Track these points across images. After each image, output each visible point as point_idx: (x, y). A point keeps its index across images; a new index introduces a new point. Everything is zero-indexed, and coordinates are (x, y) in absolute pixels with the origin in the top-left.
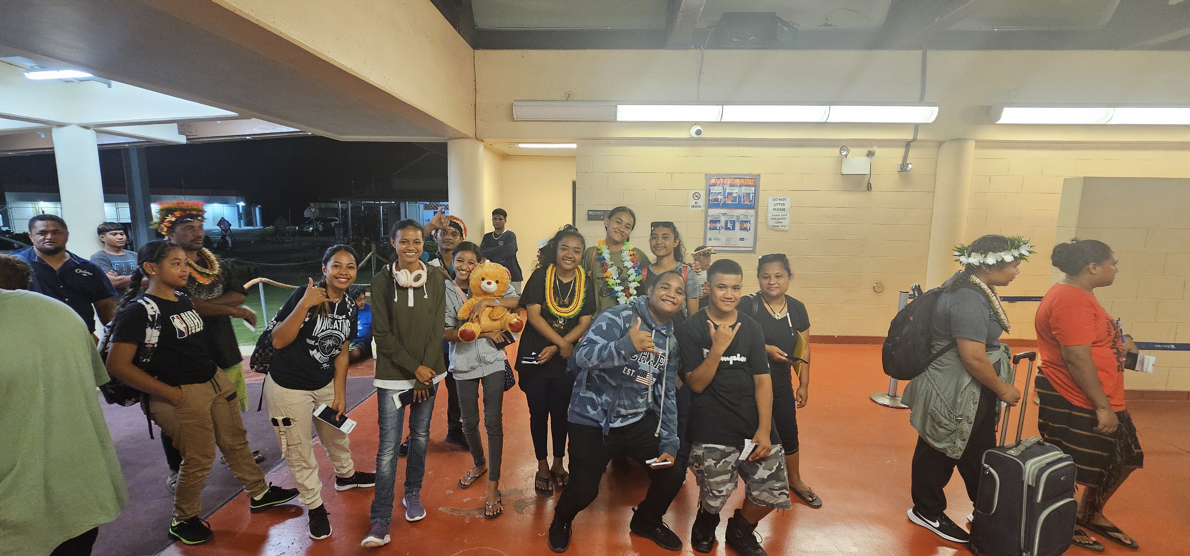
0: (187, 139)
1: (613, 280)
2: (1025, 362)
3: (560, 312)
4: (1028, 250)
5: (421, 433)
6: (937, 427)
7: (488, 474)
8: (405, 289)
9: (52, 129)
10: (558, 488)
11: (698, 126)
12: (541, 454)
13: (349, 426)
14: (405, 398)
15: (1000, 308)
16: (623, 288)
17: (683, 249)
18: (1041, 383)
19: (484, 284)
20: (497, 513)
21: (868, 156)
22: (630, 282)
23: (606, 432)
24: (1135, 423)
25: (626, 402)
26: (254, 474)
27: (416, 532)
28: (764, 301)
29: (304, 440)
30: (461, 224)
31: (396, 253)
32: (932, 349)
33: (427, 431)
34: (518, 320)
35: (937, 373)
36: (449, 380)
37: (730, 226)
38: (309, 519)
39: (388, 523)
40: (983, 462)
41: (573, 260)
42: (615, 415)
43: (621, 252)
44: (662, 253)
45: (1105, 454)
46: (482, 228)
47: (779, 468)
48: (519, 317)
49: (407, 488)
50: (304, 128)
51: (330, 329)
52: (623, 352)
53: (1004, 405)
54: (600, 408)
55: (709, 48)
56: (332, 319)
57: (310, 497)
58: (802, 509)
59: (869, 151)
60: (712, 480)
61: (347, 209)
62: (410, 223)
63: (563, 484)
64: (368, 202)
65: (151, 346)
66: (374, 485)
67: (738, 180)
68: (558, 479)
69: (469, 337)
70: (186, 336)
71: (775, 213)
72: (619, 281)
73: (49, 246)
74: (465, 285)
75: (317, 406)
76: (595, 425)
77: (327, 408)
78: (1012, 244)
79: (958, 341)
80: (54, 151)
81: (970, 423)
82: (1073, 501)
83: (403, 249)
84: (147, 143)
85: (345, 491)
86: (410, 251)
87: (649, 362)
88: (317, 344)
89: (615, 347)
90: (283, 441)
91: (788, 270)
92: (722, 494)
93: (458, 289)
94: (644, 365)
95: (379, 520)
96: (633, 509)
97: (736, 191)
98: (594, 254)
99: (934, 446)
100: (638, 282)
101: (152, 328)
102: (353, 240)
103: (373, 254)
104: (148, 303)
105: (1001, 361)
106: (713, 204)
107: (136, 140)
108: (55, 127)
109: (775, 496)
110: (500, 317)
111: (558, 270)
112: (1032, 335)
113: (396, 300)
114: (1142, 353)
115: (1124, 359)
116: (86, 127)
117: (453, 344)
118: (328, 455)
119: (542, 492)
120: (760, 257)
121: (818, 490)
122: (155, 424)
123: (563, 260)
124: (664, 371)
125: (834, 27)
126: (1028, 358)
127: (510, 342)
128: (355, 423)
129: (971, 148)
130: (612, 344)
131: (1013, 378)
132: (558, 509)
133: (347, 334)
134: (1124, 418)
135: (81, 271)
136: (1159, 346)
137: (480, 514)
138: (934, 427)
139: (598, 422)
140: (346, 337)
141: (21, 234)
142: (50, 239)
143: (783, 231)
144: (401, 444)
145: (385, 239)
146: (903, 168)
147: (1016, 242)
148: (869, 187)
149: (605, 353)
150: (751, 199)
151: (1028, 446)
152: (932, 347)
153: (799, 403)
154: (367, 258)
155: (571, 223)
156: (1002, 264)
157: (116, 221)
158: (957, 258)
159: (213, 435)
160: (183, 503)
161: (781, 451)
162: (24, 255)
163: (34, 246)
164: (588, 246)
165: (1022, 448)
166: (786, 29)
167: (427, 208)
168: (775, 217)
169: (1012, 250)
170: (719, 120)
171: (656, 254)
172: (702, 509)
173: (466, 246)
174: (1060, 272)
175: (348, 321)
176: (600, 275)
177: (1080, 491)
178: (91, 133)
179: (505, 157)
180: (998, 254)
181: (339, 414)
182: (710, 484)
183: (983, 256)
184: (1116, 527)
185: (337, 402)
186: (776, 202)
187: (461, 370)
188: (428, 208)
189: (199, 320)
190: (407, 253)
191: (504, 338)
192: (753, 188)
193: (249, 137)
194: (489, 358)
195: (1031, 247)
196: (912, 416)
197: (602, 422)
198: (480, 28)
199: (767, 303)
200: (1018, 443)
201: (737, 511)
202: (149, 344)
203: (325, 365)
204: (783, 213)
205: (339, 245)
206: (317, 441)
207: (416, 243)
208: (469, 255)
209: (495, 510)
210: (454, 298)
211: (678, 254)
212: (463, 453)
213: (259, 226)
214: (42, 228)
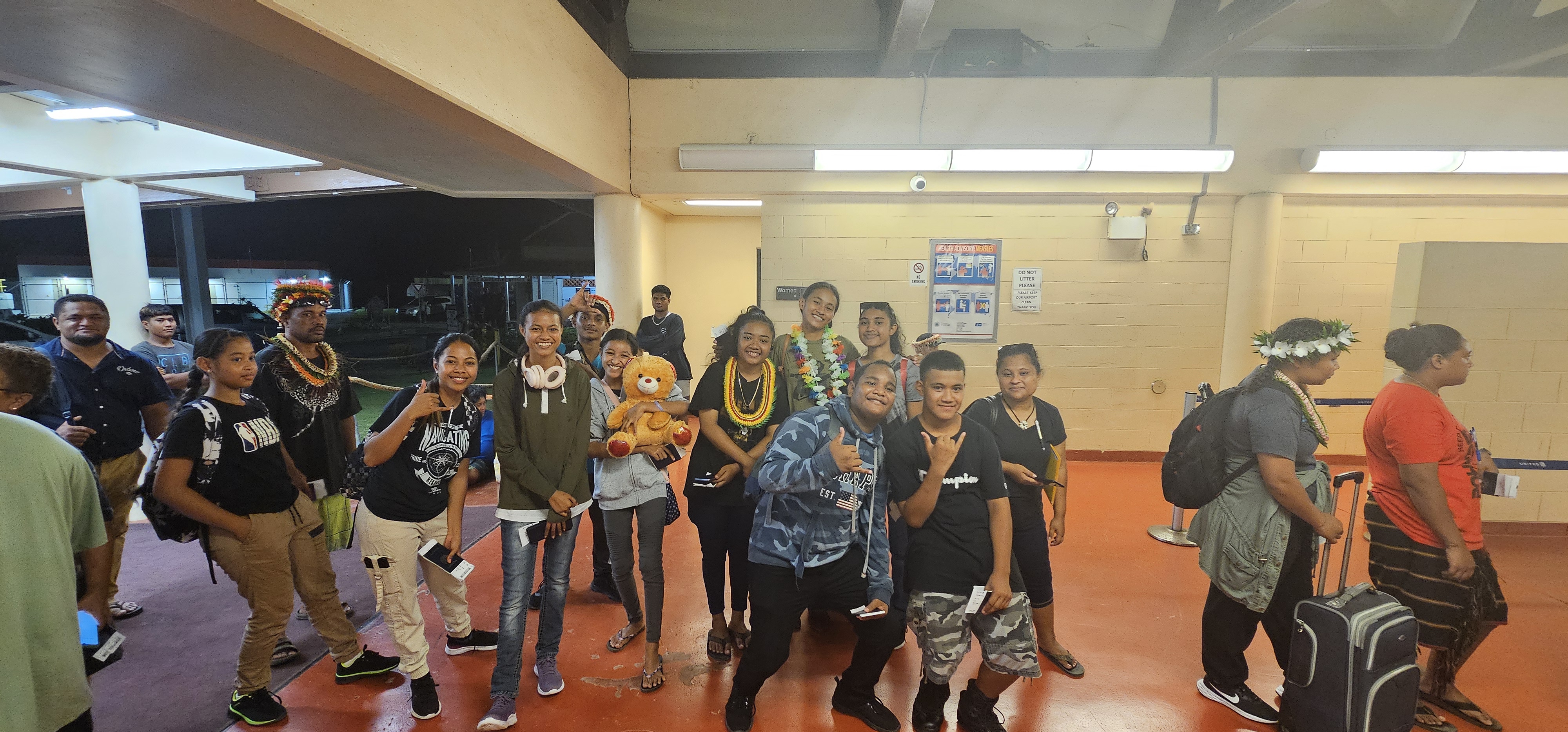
0: (257, 196)
1: (811, 377)
2: (1350, 485)
3: (744, 420)
4: (1349, 337)
5: (557, 580)
6: (1235, 571)
7: (645, 634)
8: (536, 392)
9: (83, 184)
10: (737, 652)
11: (920, 176)
12: (716, 607)
13: (464, 570)
14: (534, 533)
15: (1315, 414)
16: (824, 388)
17: (903, 338)
18: (1372, 512)
19: (642, 382)
20: (658, 684)
21: (1142, 215)
22: (834, 380)
23: (800, 574)
24: (1497, 566)
25: (825, 534)
26: (343, 633)
27: (552, 709)
28: (1004, 404)
29: (405, 586)
30: (607, 305)
31: (526, 344)
32: (1226, 468)
33: (567, 577)
34: (685, 429)
35: (1233, 499)
36: (594, 511)
37: (962, 307)
38: (411, 692)
39: (514, 699)
40: (1295, 617)
41: (759, 351)
42: (811, 552)
43: (821, 341)
44: (874, 342)
45: (1457, 607)
46: (639, 311)
47: (1022, 623)
48: (686, 426)
49: (540, 651)
50: (408, 180)
51: (442, 442)
52: (821, 473)
53: (1322, 541)
54: (790, 543)
55: (932, 76)
56: (445, 429)
57: (413, 662)
58: (1057, 679)
59: (1144, 209)
60: (936, 640)
61: (462, 286)
62: (545, 306)
63: (745, 646)
64: (491, 277)
65: (211, 463)
66: (495, 647)
67: (973, 247)
68: (738, 640)
69: (620, 451)
70: (256, 449)
71: (1022, 290)
72: (819, 379)
73: (85, 334)
74: (617, 385)
75: (424, 542)
76: (785, 565)
77: (438, 545)
78: (1329, 329)
79: (1258, 455)
80: (84, 212)
81: (1278, 566)
82: (1413, 668)
83: (534, 338)
84: (202, 202)
85: (458, 655)
86: (544, 341)
87: (852, 480)
88: (424, 461)
89: (812, 466)
90: (378, 587)
91: (1037, 365)
92: (951, 658)
93: (608, 390)
94: (846, 485)
95: (501, 694)
96: (836, 679)
97: (970, 261)
98: (786, 343)
99: (1230, 595)
100: (844, 380)
101: (211, 440)
102: (472, 327)
103: (496, 345)
104: (205, 407)
105: (1317, 483)
106: (940, 278)
107: (190, 197)
108: (85, 180)
109: (1018, 660)
110: (662, 425)
111: (741, 366)
112: (1359, 449)
113: (525, 405)
114: (1502, 473)
115: (1480, 481)
116: (126, 181)
117: (600, 460)
118: (438, 606)
119: (717, 657)
120: (1000, 348)
121: (1079, 655)
122: (218, 565)
123: (747, 351)
124: (871, 492)
125: (1098, 48)
126: (1353, 480)
127: (674, 459)
128: (472, 567)
129: (1277, 206)
130: (807, 462)
131: (1334, 504)
132: (737, 679)
133: (465, 449)
134: (1481, 559)
135: (124, 369)
136: (1525, 464)
137: (635, 685)
138: (1230, 572)
139: (788, 561)
140: (463, 454)
141: (37, 319)
142: (86, 326)
143: (1033, 313)
144: (532, 594)
145: (512, 325)
146: (1190, 230)
147: (1334, 327)
148: (1145, 256)
149: (798, 473)
150: (990, 272)
151: (1354, 596)
152: (1227, 465)
153: (1053, 540)
154: (488, 350)
155: (755, 304)
156: (1315, 356)
157: (163, 304)
158: (1257, 348)
159: (290, 579)
160: (249, 670)
161: (1025, 601)
162: (47, 348)
163: (62, 336)
164: (779, 333)
165: (1346, 598)
166: (1034, 50)
167: (567, 284)
168: (1021, 295)
169: (1329, 338)
170: (947, 169)
171: (867, 344)
172: (926, 679)
173: (617, 335)
174: (1397, 367)
175: (466, 432)
176: (794, 371)
177: (1424, 656)
178: (132, 189)
179: (668, 217)
180: (1310, 343)
181: (452, 553)
182: (933, 644)
183: (1291, 345)
184: (1471, 703)
185: (449, 538)
186: (1022, 276)
187: (609, 496)
188: (569, 284)
189: (273, 429)
190: (540, 344)
191: (667, 453)
192: (993, 258)
193: (336, 193)
194: (646, 480)
195: (1353, 333)
196: (1202, 555)
197: (794, 561)
198: (635, 50)
199: (1010, 408)
200: (1342, 591)
201: (971, 682)
202: (208, 460)
203: (434, 490)
204: (1032, 289)
205: (454, 334)
206: (424, 588)
207: (552, 330)
208: (621, 346)
209: (655, 681)
210: (602, 400)
211: (895, 344)
212: (613, 606)
213: (347, 309)
214: (75, 312)
